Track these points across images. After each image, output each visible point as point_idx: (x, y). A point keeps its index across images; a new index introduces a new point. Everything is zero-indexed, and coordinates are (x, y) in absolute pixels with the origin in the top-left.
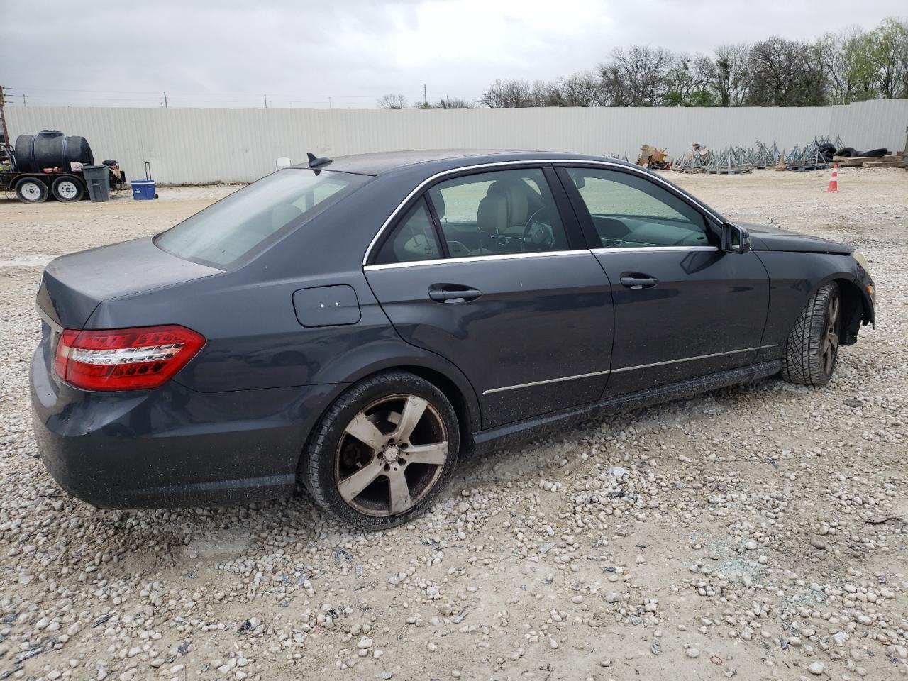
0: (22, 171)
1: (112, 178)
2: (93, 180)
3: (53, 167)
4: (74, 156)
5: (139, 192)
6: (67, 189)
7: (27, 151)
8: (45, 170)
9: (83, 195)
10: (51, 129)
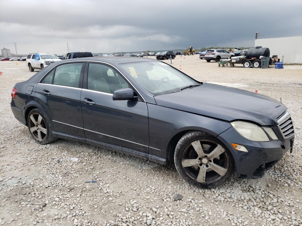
0: (247, 59)
1: (270, 61)
2: (263, 62)
3: (254, 57)
4: (262, 54)
5: (277, 66)
6: (256, 64)
7: (250, 52)
8: (252, 58)
9: (260, 67)
10: (259, 46)
